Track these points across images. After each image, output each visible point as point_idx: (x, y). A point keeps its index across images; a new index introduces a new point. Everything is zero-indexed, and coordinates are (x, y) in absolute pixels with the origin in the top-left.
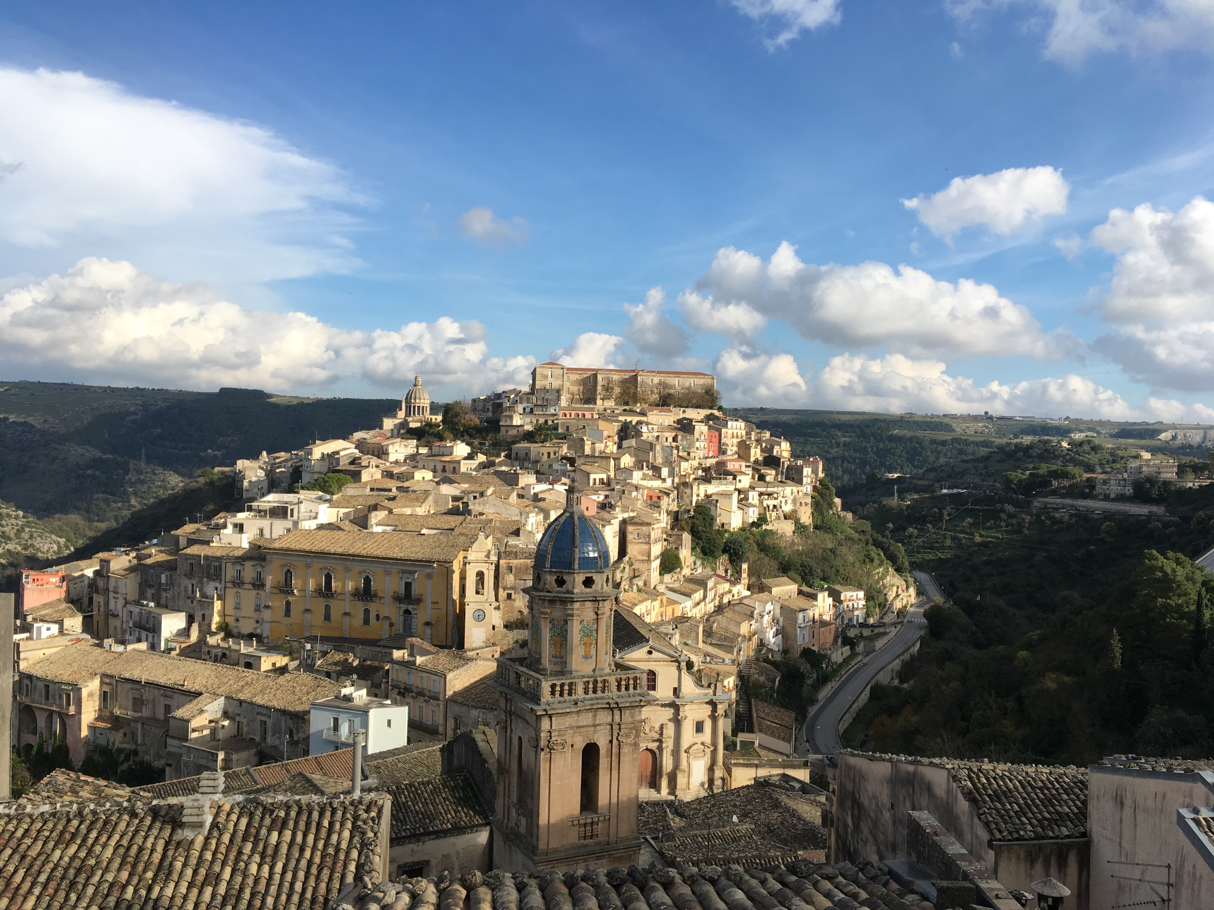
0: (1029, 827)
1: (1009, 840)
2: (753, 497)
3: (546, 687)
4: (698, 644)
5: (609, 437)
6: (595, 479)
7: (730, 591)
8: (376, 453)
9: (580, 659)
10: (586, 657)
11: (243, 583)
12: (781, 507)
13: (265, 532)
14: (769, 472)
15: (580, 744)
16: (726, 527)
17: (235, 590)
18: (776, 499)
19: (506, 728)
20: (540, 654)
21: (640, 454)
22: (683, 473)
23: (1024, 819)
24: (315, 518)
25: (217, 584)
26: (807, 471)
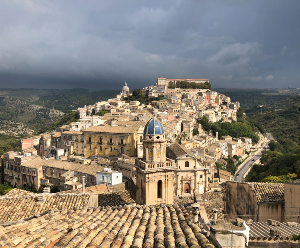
0: (268, 199)
1: (262, 202)
2: (220, 113)
3: (147, 166)
4: (203, 154)
5: (179, 98)
6: (174, 110)
7: (213, 140)
8: (115, 105)
9: (156, 158)
10: (158, 157)
11: (78, 141)
12: (227, 116)
13: (84, 127)
14: (224, 106)
15: (157, 180)
16: (212, 122)
17: (76, 143)
18: (226, 114)
19: (138, 177)
20: (146, 157)
21: (187, 102)
22: (199, 108)
23: (267, 197)
24: (97, 123)
25: (71, 141)
26: (235, 106)
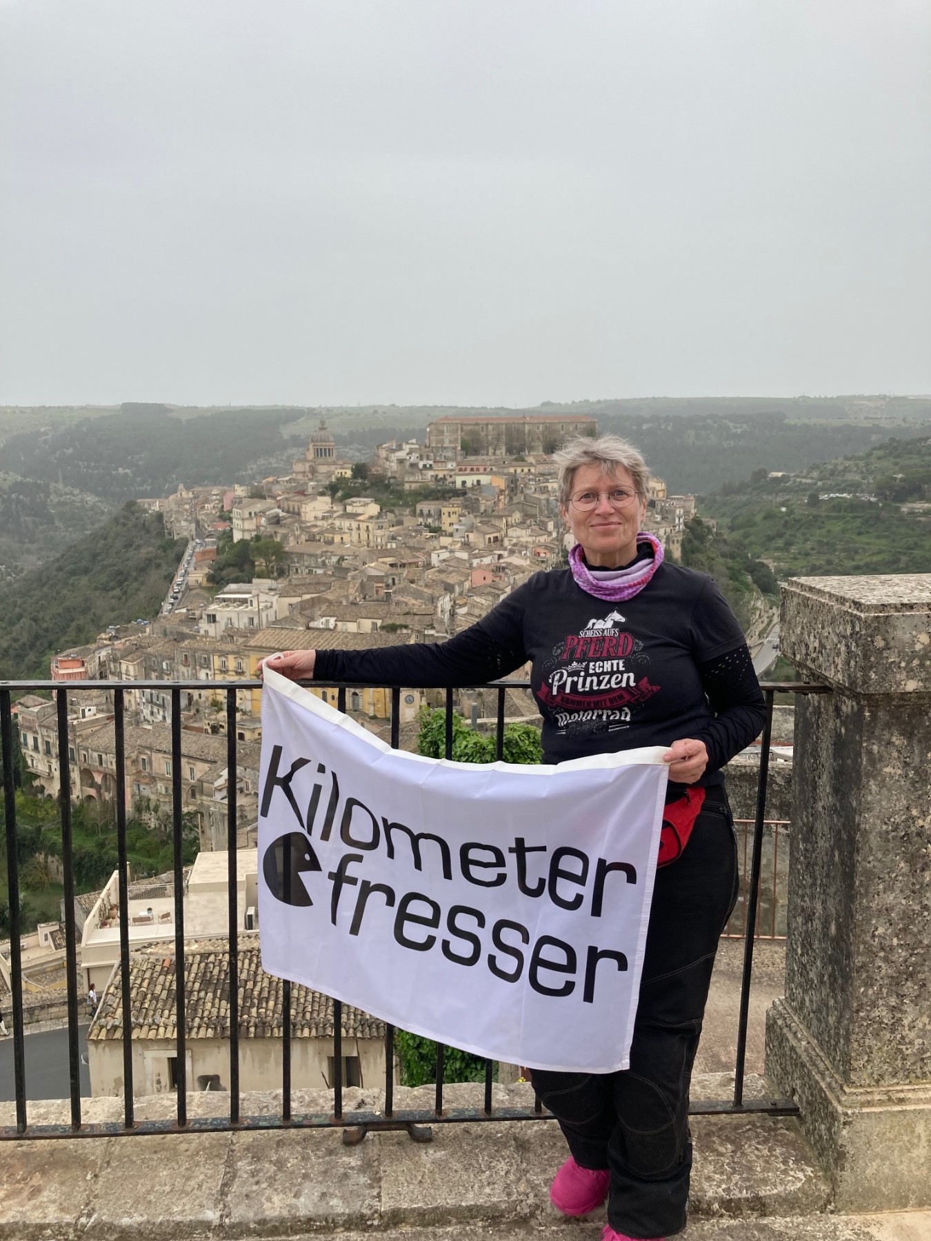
5: (501, 491)
6: (490, 539)
8: (296, 510)
11: (228, 671)
13: (233, 622)
21: (528, 509)
24: (271, 607)
26: (679, 511)
